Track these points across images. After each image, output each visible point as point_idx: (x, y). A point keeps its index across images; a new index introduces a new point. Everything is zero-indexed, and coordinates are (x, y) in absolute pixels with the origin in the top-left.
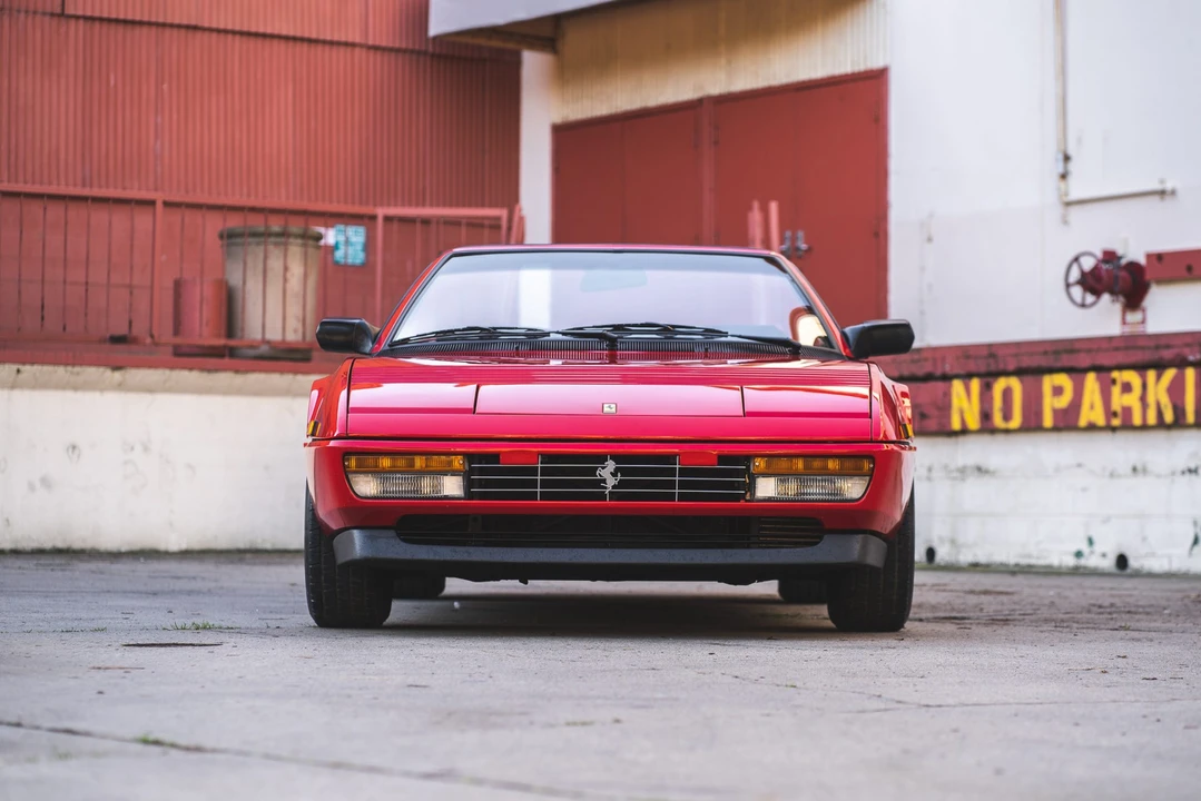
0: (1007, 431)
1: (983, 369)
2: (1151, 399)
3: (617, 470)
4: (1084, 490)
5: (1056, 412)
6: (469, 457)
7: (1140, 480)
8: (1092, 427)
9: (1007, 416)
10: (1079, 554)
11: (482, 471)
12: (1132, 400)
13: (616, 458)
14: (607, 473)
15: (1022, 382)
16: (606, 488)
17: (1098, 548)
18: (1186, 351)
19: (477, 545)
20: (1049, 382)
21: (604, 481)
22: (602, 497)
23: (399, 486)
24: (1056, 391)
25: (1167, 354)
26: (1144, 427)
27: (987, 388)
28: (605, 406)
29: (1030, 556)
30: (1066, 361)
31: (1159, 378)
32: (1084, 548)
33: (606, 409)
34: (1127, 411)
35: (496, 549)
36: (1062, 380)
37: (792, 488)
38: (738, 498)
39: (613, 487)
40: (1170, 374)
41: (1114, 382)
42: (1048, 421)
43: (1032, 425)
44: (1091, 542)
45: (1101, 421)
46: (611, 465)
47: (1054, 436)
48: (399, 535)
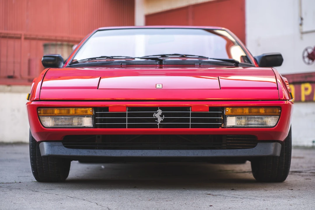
3: (163, 114)
5: (306, 96)
6: (95, 109)
10: (313, 141)
11: (101, 115)
13: (162, 108)
14: (158, 115)
15: (294, 86)
16: (158, 122)
19: (100, 148)
20: (303, 86)
21: (157, 119)
22: (156, 126)
23: (63, 122)
24: (306, 89)
28: (157, 85)
30: (309, 79)
33: (158, 87)
35: (108, 151)
36: (308, 85)
37: (243, 122)
38: (218, 126)
39: (161, 122)
43: (298, 100)
46: (160, 112)
47: (306, 104)
48: (64, 144)
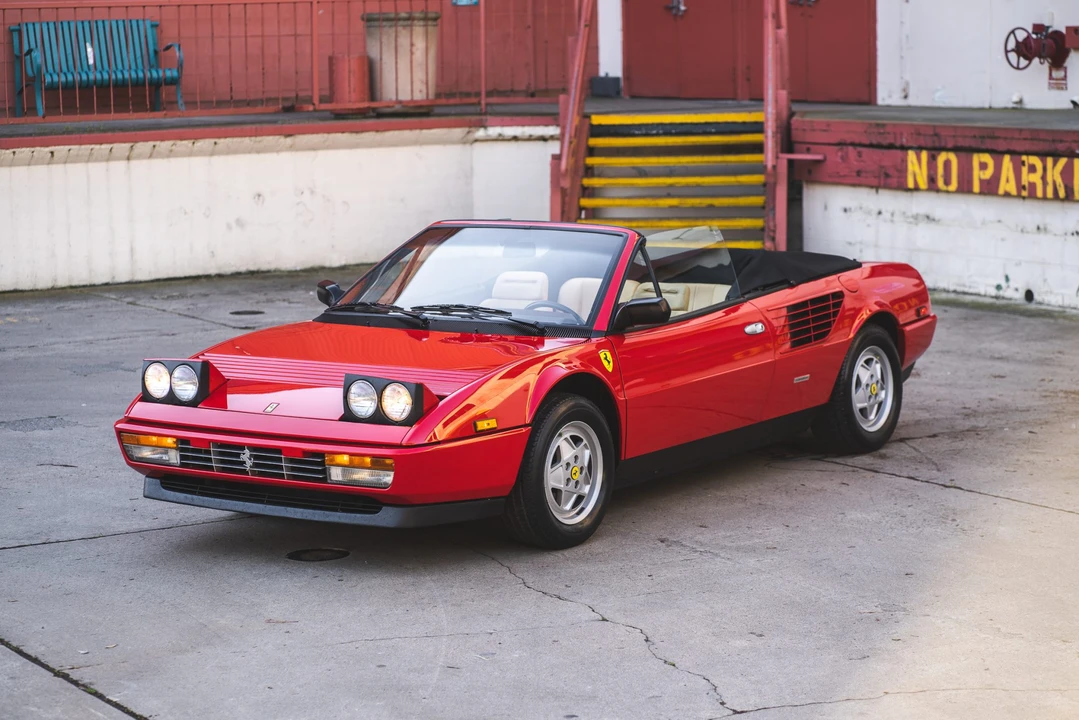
0: (948, 192)
1: (930, 145)
2: (1049, 179)
4: (1003, 240)
5: (982, 182)
7: (1042, 236)
8: (1007, 195)
9: (947, 182)
10: (999, 287)
12: (1036, 178)
15: (957, 156)
17: (1012, 284)
18: (1074, 145)
20: (977, 159)
24: (982, 166)
25: (1061, 147)
26: (1045, 198)
27: (932, 159)
29: (964, 286)
30: (989, 144)
31: (1055, 164)
32: (1003, 284)
34: (1033, 186)
36: (986, 158)
40: (1063, 161)
41: (1023, 163)
42: (976, 188)
43: (965, 188)
44: (1007, 279)
45: (1014, 192)
47: (982, 198)
